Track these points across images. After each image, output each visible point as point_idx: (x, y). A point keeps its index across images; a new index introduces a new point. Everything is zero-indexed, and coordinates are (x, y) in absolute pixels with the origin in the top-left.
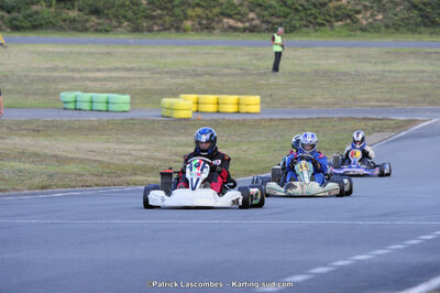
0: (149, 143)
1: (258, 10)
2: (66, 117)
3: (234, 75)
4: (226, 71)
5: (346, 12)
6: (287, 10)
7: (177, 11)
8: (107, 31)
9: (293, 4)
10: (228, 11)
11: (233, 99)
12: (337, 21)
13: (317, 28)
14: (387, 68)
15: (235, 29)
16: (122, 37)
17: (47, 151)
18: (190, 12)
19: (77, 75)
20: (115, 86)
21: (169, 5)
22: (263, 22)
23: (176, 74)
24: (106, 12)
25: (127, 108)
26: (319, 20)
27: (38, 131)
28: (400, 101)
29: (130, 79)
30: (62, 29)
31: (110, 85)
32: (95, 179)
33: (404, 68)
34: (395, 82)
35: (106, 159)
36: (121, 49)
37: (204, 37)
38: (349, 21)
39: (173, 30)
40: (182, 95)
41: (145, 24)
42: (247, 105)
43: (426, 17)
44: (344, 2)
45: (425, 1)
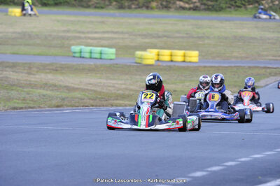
0: (127, 79)
2: (74, 62)
3: (183, 37)
4: (177, 35)
8: (102, 8)
11: (181, 53)
12: (249, 5)
13: (236, 8)
15: (183, 8)
16: (112, 12)
17: (61, 83)
19: (82, 35)
22: (202, 4)
23: (145, 36)
25: (113, 57)
26: (238, 4)
27: (57, 70)
29: (115, 38)
30: (73, 6)
31: (103, 42)
32: (92, 102)
35: (99, 89)
36: (111, 20)
37: (163, 13)
38: (256, 5)
39: (144, 8)
40: (149, 50)
41: (126, 4)
42: (189, 57)
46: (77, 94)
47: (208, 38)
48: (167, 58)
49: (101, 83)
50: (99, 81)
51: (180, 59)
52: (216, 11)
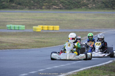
1: (62, 3)
2: (7, 31)
3: (54, 20)
4: (52, 19)
5: (85, 4)
6: (70, 4)
7: (41, 4)
8: (22, 9)
9: (71, 2)
10: (54, 4)
12: (83, 6)
13: (78, 8)
14: (95, 19)
15: (56, 9)
16: (26, 11)
18: (44, 4)
19: (13, 20)
20: (22, 23)
21: (39, 2)
22: (63, 7)
23: (39, 20)
24: (22, 4)
25: (24, 29)
26: (78, 6)
28: (97, 27)
29: (26, 21)
30: (10, 8)
32: (9, 47)
34: (96, 22)
36: (25, 14)
37: (48, 11)
38: (86, 6)
39: (40, 9)
40: (39, 26)
41: (32, 7)
43: (106, 5)
44: (85, 1)
45: (106, 1)
46: (4, 44)
47: (65, 20)
48: (46, 29)
49: (16, 39)
51: (52, 29)
52: (69, 9)
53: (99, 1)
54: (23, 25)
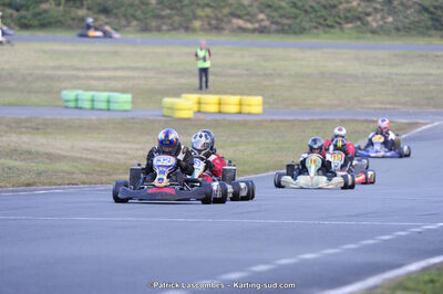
1: (268, 11)
2: (66, 116)
3: (240, 75)
4: (232, 71)
5: (356, 14)
6: (297, 11)
7: (186, 11)
9: (303, 6)
10: (238, 12)
11: (234, 100)
12: (347, 23)
13: (327, 29)
14: (395, 70)
15: (244, 30)
16: (131, 36)
17: (42, 150)
18: (200, 12)
19: (82, 74)
21: (178, 5)
22: (272, 23)
23: (180, 74)
24: (115, 11)
25: (128, 107)
26: (328, 22)
27: (38, 129)
28: (405, 104)
29: (134, 78)
30: (70, 27)
31: (113, 84)
32: (84, 177)
33: (411, 71)
34: (402, 85)
35: (99, 157)
36: (129, 49)
37: (212, 37)
38: (359, 23)
39: (182, 30)
40: (184, 95)
41: (154, 24)
42: (249, 105)
43: (437, 20)
44: (355, 4)
45: (435, 3)
46: (63, 166)
47: (280, 75)
48: (213, 108)
49: (104, 148)
50: (103, 144)
51: (233, 109)
52: (295, 33)
53: (410, 3)
54: (123, 91)
